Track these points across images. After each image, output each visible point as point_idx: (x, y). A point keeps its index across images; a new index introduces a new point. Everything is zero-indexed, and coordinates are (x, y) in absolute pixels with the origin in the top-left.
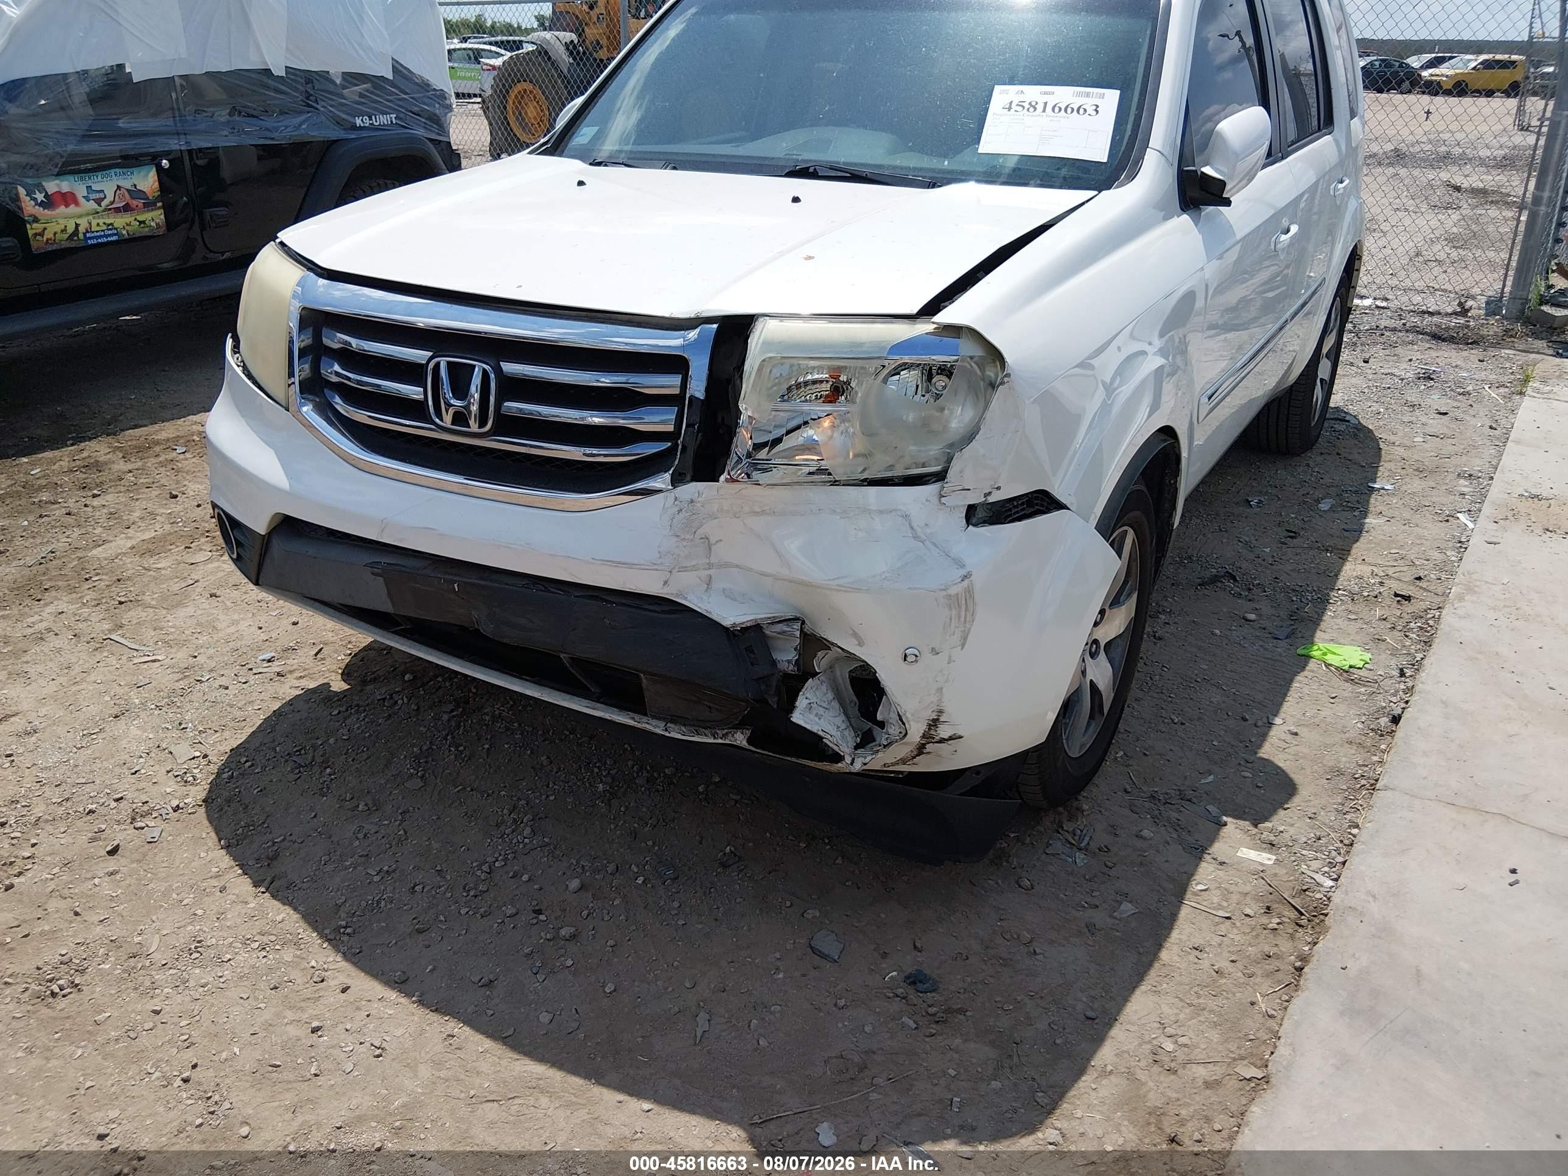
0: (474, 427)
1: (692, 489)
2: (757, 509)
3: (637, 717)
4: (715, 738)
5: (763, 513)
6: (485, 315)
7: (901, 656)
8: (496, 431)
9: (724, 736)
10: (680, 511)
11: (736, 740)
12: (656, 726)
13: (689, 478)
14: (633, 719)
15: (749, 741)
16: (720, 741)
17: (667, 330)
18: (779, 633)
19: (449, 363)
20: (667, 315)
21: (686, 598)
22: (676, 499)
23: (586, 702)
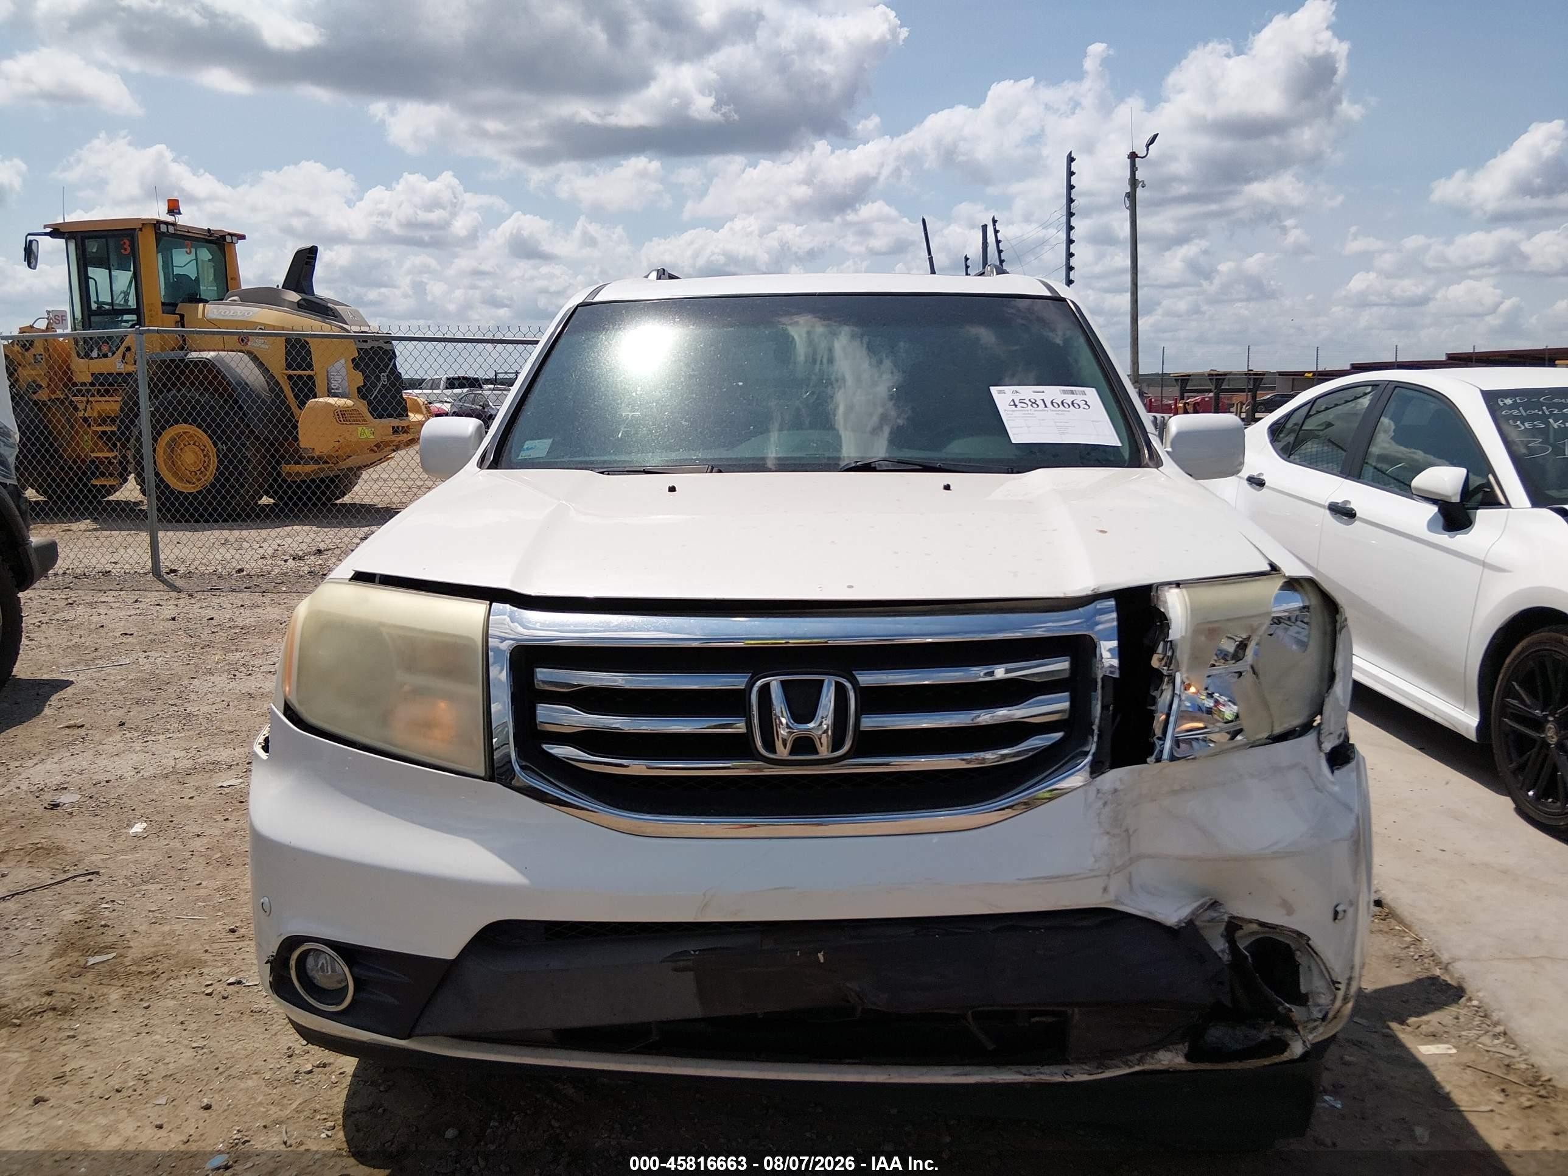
0: (824, 752)
1: (1114, 777)
2: (1176, 787)
3: (1024, 1069)
4: (1130, 1067)
5: (1183, 789)
6: (821, 622)
7: (1331, 915)
8: (854, 753)
9: (1140, 1061)
10: (1105, 804)
11: (1160, 1061)
12: (1052, 1074)
13: (1108, 765)
14: (1020, 1073)
15: (1188, 1057)
16: (1137, 1068)
17: (1062, 610)
18: (1209, 921)
19: (783, 682)
20: (1061, 595)
21: (1122, 904)
22: (1098, 791)
23: (950, 1070)
